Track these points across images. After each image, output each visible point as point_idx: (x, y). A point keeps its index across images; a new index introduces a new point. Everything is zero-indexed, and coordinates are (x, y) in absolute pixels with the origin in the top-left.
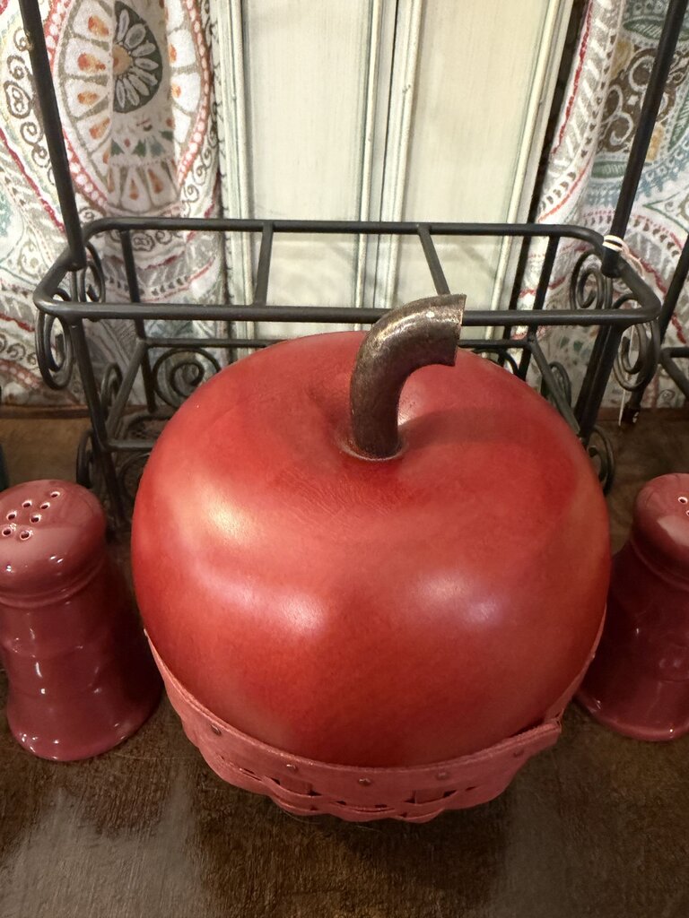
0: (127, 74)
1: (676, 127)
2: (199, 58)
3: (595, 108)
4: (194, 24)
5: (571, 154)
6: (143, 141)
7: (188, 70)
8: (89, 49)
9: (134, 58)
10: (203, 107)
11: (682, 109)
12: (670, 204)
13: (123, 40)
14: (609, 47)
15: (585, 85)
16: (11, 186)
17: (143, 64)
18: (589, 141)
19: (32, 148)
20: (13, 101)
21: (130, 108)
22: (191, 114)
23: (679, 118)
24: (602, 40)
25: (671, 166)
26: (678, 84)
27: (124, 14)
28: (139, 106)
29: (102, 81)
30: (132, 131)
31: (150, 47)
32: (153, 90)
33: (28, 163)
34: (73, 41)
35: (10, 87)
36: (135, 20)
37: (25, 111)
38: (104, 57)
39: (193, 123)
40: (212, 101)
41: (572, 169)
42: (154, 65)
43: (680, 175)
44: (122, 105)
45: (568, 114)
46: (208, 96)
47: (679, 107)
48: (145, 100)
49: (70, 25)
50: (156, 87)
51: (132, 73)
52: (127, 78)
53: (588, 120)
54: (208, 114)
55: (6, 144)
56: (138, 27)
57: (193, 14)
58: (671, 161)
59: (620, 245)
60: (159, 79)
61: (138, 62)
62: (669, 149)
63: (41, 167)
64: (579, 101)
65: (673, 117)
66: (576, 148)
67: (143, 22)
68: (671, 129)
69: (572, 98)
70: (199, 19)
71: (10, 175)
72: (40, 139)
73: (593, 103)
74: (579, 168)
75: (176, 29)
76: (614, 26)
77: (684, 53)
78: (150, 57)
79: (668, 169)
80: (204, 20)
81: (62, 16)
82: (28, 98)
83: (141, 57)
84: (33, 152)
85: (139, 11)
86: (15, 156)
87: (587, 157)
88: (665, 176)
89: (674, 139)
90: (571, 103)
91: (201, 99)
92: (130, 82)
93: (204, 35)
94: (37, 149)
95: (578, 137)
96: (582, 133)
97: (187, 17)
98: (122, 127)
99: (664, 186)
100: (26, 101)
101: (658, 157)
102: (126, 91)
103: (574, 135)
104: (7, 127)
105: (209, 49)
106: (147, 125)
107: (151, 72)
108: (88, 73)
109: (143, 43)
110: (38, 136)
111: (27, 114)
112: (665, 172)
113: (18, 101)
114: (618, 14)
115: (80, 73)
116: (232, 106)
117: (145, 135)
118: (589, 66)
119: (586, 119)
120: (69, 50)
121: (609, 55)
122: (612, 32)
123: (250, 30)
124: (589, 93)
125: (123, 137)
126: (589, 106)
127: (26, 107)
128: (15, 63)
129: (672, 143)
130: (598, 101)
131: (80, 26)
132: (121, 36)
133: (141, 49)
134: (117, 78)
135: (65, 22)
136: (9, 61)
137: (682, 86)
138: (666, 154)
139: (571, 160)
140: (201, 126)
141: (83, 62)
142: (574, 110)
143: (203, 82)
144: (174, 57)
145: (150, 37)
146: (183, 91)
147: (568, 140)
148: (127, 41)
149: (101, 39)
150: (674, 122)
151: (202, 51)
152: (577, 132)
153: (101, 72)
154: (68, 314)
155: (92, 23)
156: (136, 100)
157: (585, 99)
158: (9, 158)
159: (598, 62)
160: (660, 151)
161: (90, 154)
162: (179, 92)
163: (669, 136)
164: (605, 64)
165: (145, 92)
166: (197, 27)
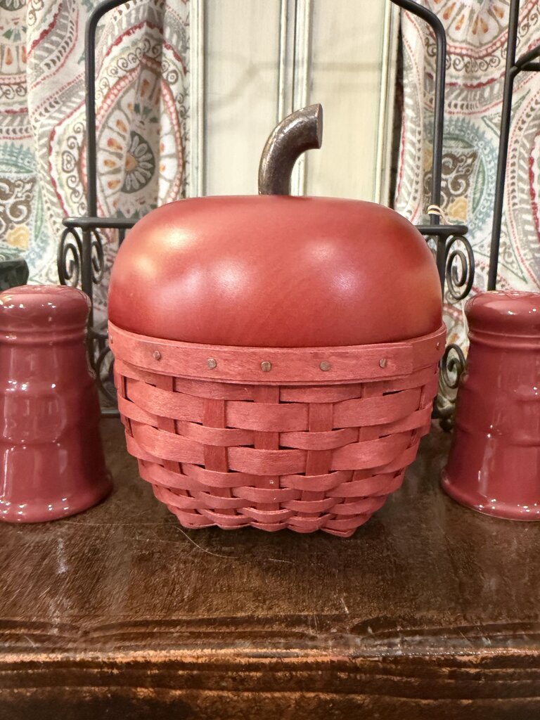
0: (133, 171)
1: (474, 199)
2: (178, 151)
3: (416, 171)
4: (176, 133)
5: (407, 199)
6: (138, 210)
7: (171, 156)
8: (115, 136)
9: (139, 162)
10: (178, 179)
11: (475, 189)
12: (482, 246)
13: (134, 152)
14: (418, 137)
15: (407, 157)
16: (54, 219)
17: (144, 166)
18: (416, 191)
19: (71, 191)
20: (66, 162)
21: (133, 190)
22: (170, 181)
23: (475, 194)
24: (413, 132)
25: (477, 222)
26: (470, 174)
27: (136, 138)
28: (139, 189)
29: (120, 156)
30: (132, 204)
31: (149, 156)
32: (148, 180)
33: (67, 201)
34: (107, 130)
35: (66, 154)
36: (142, 141)
37: (71, 168)
38: (123, 144)
39: (171, 186)
40: (183, 178)
41: (409, 208)
42: (150, 166)
43: (483, 227)
44: (128, 188)
45: (401, 176)
46: (182, 173)
47: (474, 187)
48: (142, 186)
49: (106, 122)
50: (150, 179)
51: (137, 170)
52: (134, 173)
53: (413, 177)
54: (181, 184)
55: (56, 190)
56: (144, 145)
57: (176, 128)
58: (476, 219)
59: (438, 211)
60: (152, 173)
61: (141, 164)
62: (473, 212)
63: (75, 203)
64: (406, 167)
65: (470, 193)
66: (409, 194)
67: (146, 142)
68: (471, 200)
69: (402, 167)
70: (179, 131)
71: (54, 211)
72: (77, 185)
73: (415, 168)
74: (413, 207)
75: (166, 135)
76: (419, 126)
77: (468, 156)
78: (148, 161)
79: (475, 224)
80: (183, 132)
81: (103, 117)
82: (75, 160)
83: (143, 161)
84: (73, 193)
85: (145, 137)
86: (59, 197)
87: (417, 200)
88: (474, 229)
89: (475, 206)
90: (401, 170)
91: (177, 174)
92: (135, 175)
93: (182, 139)
94: (74, 191)
95: (409, 188)
96: (411, 186)
97: (173, 128)
98: (126, 202)
99: (475, 235)
100: (73, 162)
101: (467, 218)
102: (131, 181)
103: (407, 187)
104: (59, 179)
105: (183, 149)
106: (142, 201)
107: (147, 170)
108: (112, 149)
109: (145, 154)
110: (76, 184)
111: (72, 170)
112: (473, 226)
113: (69, 162)
114: (420, 120)
115: (108, 148)
116: (195, 171)
117: (139, 207)
118: (408, 147)
119: (412, 177)
120: (104, 134)
121: (419, 141)
122: (418, 129)
123: (208, 132)
124: (411, 162)
125: (126, 208)
126: (412, 169)
127: (73, 166)
128: (72, 140)
129: (474, 209)
130: (418, 167)
131: (112, 123)
132: (132, 150)
133: (144, 157)
134: (128, 173)
135: (104, 119)
136: (68, 139)
137: (472, 175)
138: (472, 216)
139: (407, 202)
140: (176, 189)
141: (111, 143)
142: (404, 173)
143: (179, 166)
144: (163, 149)
145: (149, 151)
146: (167, 168)
147: (403, 191)
148: (136, 153)
149: (123, 133)
150: (472, 196)
151: (180, 148)
152: (408, 185)
153: (119, 151)
154: (85, 224)
155: (119, 123)
156: (137, 186)
157: (409, 165)
158: (55, 200)
159: (413, 144)
160: (468, 214)
161: (106, 197)
162: (164, 169)
163: (471, 204)
164: (418, 146)
165: (143, 181)
166: (178, 135)
